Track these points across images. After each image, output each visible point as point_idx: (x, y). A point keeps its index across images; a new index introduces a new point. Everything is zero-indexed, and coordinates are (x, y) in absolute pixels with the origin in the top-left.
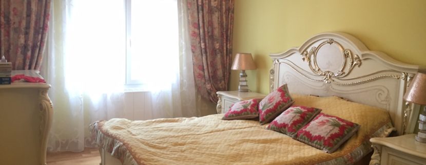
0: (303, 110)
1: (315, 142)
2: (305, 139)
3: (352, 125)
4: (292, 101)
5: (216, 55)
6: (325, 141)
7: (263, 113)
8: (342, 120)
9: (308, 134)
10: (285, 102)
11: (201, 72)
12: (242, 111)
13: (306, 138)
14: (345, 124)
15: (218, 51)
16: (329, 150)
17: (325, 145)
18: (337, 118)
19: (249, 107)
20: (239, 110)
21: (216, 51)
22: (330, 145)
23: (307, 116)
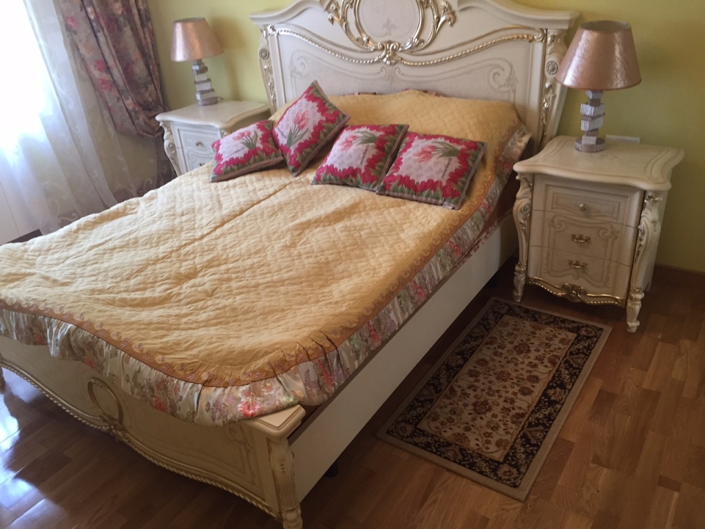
0: (378, 134)
1: (426, 192)
2: (402, 191)
3: (474, 146)
4: (344, 116)
5: (120, 29)
6: (444, 189)
7: (292, 153)
8: (458, 141)
9: (406, 181)
10: (333, 122)
11: (105, 76)
12: (247, 156)
13: (406, 189)
14: (463, 147)
15: (122, 19)
16: (456, 203)
17: (445, 196)
18: (447, 138)
19: (259, 145)
20: (241, 155)
21: (117, 20)
22: (455, 194)
23: (388, 143)
